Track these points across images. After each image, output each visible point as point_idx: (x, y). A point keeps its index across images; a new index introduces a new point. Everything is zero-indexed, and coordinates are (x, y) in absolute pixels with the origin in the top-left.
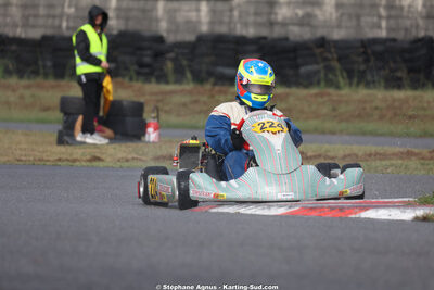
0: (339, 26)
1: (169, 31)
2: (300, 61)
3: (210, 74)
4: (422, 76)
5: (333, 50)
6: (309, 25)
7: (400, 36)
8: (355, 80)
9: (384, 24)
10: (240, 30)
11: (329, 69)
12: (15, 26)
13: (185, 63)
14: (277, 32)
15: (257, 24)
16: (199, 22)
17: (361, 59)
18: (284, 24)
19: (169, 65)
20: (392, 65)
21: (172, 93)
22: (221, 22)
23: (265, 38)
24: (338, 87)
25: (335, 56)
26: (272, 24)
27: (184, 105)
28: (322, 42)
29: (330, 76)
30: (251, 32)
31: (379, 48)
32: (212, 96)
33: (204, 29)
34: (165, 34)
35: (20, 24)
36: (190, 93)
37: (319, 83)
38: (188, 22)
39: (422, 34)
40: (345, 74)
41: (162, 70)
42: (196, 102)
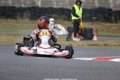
1: (113, 7)
12: (67, 5)
13: (118, 17)
19: (113, 18)
21: (113, 26)
27: (116, 30)
34: (112, 8)
35: (69, 5)
41: (111, 19)
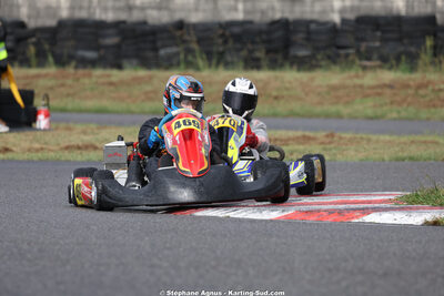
0: (197, 10)
1: (29, 17)
2: (159, 44)
3: (71, 57)
4: (279, 57)
5: (192, 32)
6: (167, 8)
7: (257, 18)
8: (214, 61)
9: (240, 6)
10: (99, 15)
11: (189, 51)
13: (47, 47)
14: (136, 16)
15: (116, 9)
16: (59, 7)
17: (220, 41)
18: (143, 8)
19: (32, 50)
20: (250, 46)
21: (38, 76)
22: (81, 8)
23: (124, 22)
24: (198, 69)
25: (194, 39)
26: (130, 8)
28: (180, 25)
29: (190, 58)
30: (110, 17)
31: (236, 30)
32: (78, 79)
33: (65, 14)
34: (25, 20)
36: (55, 77)
37: (178, 64)
38: (48, 8)
39: (278, 16)
40: (204, 56)
41: (24, 53)
42: (63, 85)
